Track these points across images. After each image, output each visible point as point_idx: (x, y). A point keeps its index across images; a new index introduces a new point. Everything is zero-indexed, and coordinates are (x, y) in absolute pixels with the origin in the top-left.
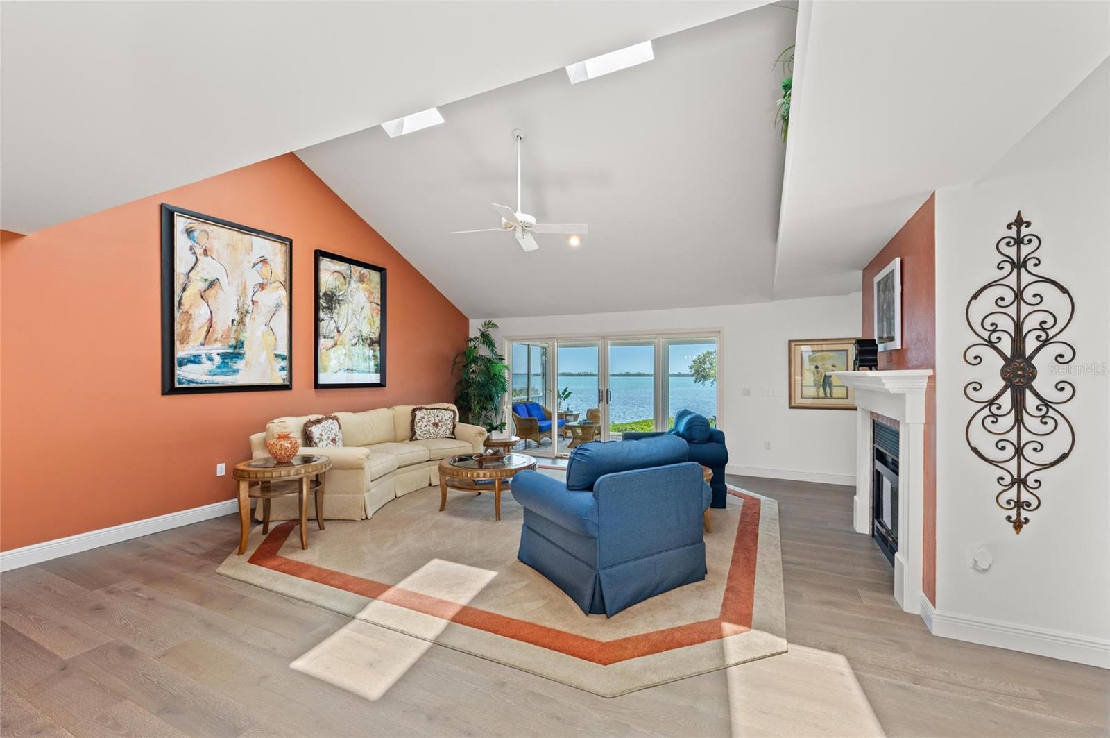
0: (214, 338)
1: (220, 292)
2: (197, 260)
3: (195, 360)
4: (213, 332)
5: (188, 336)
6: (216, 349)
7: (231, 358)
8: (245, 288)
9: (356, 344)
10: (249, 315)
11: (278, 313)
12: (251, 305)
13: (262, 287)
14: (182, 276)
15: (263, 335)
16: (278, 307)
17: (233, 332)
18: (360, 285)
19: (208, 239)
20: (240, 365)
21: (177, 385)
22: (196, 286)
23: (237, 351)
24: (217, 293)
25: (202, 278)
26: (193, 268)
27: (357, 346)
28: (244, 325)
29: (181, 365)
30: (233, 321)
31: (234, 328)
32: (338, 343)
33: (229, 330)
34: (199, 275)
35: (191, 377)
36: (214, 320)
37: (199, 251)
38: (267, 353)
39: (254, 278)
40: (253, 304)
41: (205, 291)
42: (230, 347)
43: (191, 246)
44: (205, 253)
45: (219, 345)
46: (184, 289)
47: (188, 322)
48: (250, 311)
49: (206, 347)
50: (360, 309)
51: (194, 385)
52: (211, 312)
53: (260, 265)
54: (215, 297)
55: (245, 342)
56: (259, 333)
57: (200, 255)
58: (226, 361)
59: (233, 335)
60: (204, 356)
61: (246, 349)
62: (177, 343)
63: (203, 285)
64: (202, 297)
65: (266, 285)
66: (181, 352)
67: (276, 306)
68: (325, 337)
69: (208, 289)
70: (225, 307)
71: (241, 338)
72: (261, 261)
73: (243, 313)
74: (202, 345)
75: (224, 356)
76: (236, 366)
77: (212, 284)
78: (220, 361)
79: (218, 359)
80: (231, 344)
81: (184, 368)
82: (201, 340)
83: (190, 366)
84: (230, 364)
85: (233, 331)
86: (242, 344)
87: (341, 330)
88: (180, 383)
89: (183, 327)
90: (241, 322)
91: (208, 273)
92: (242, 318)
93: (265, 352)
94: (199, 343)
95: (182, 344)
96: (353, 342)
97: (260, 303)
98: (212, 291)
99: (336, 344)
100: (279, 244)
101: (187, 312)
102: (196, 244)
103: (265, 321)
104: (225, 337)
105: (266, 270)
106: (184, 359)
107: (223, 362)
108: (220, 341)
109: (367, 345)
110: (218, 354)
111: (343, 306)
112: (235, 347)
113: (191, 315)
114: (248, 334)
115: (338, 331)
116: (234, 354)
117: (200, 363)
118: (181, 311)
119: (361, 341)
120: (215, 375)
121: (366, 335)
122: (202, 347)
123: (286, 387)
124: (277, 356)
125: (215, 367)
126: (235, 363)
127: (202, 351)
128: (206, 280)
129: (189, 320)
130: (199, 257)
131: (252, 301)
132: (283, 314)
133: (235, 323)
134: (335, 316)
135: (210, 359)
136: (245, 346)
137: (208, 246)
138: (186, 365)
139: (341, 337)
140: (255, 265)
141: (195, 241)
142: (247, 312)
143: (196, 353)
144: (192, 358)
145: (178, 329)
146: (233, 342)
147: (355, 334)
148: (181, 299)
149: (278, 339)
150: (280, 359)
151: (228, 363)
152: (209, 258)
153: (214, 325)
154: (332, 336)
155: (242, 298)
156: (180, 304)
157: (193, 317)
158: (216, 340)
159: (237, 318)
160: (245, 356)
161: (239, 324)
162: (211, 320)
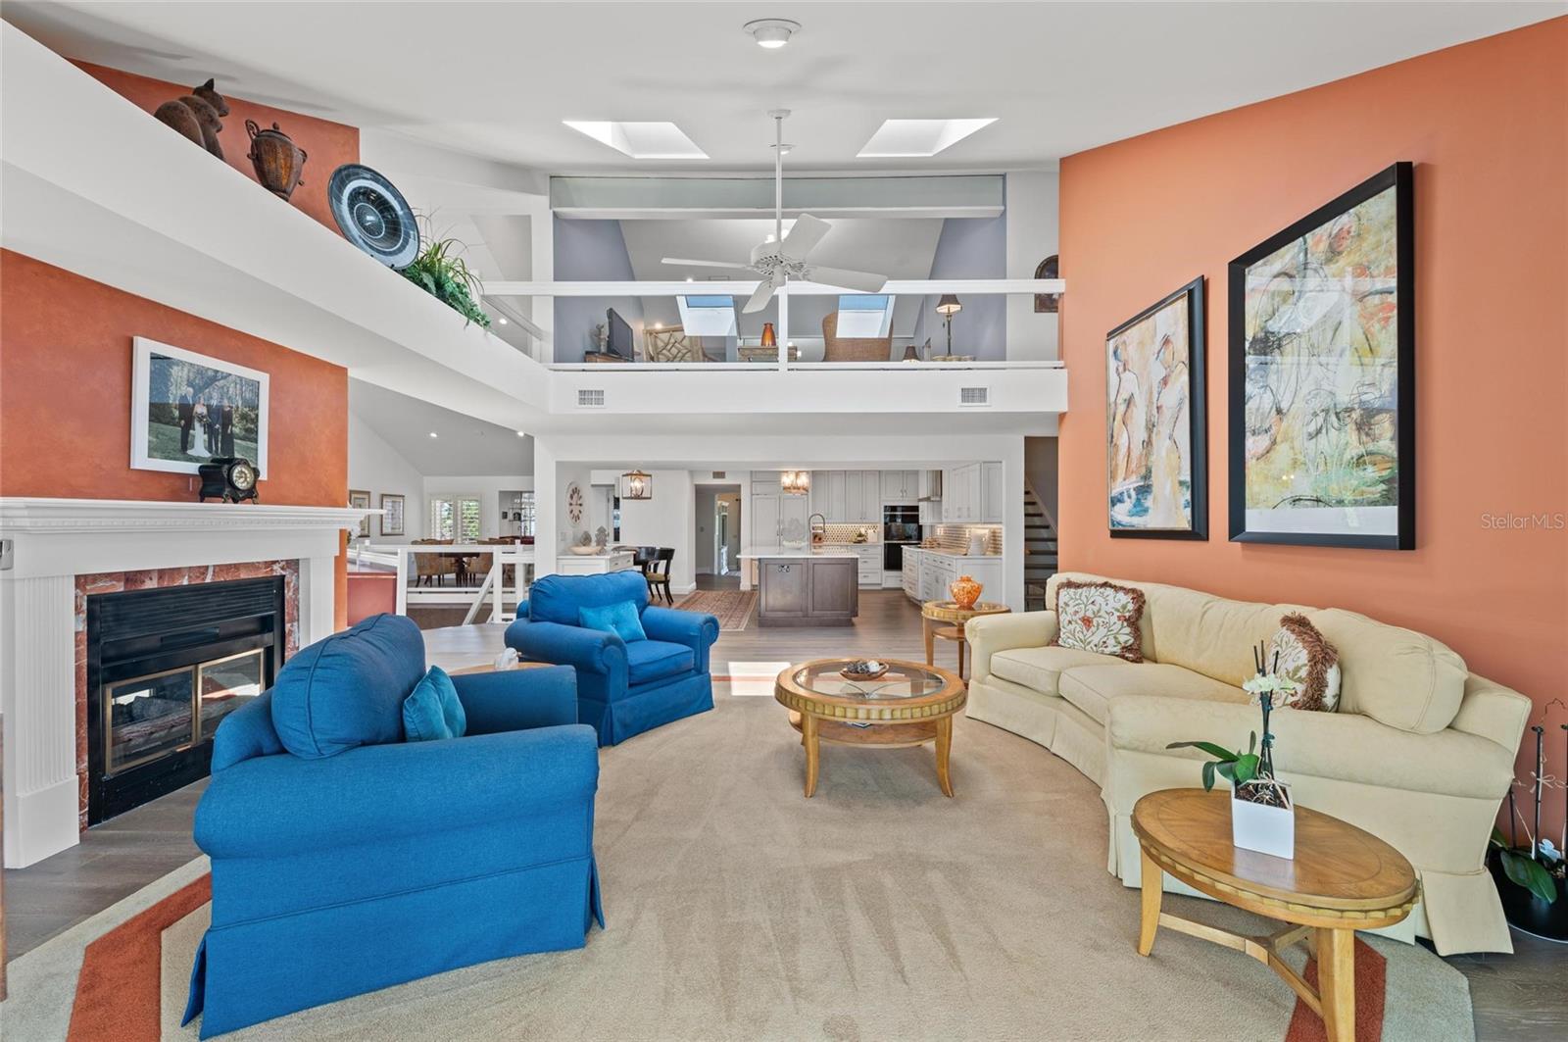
0: (1131, 469)
1: (1134, 408)
2: (1120, 381)
3: (1120, 499)
4: (1131, 462)
5: (1117, 472)
6: (1134, 482)
7: (1143, 493)
8: (1151, 393)
9: (1319, 432)
10: (1155, 429)
11: (1181, 415)
12: (1158, 415)
13: (1165, 381)
15: (1167, 454)
16: (1181, 404)
17: (1143, 458)
18: (1333, 268)
19: (1126, 350)
20: (1149, 501)
21: (1112, 528)
22: (1121, 412)
24: (1132, 412)
26: (1118, 391)
27: (1322, 437)
28: (1151, 445)
29: (1112, 505)
30: (1143, 442)
31: (1145, 452)
32: (1278, 440)
33: (1141, 454)
34: (1122, 397)
35: (1118, 518)
36: (1131, 446)
37: (1121, 369)
38: (1172, 481)
40: (1160, 412)
41: (1124, 414)
44: (1125, 368)
45: (1134, 478)
46: (1114, 420)
47: (1115, 455)
48: (1158, 423)
49: (1127, 482)
50: (1330, 335)
51: (1121, 528)
52: (1128, 438)
53: (1164, 349)
54: (1130, 418)
55: (1153, 470)
56: (1164, 453)
57: (1122, 372)
59: (1144, 461)
61: (1154, 478)
62: (1111, 481)
63: (1123, 408)
64: (1122, 423)
65: (1171, 375)
66: (1114, 490)
67: (1179, 404)
68: (1254, 433)
69: (1125, 411)
72: (1164, 344)
73: (1151, 427)
75: (1139, 491)
77: (1129, 402)
78: (1136, 497)
79: (1133, 496)
80: (1144, 474)
81: (1115, 508)
82: (1123, 475)
83: (1118, 506)
85: (1144, 455)
86: (1151, 472)
87: (1284, 406)
88: (1113, 525)
89: (1115, 462)
91: (1127, 390)
93: (1169, 480)
94: (1123, 479)
95: (1114, 481)
96: (1312, 428)
97: (1165, 407)
98: (1130, 412)
99: (1274, 443)
100: (1180, 301)
101: (1115, 445)
102: (1119, 363)
103: (1168, 432)
104: (1140, 466)
105: (1167, 354)
107: (1138, 499)
108: (1135, 472)
109: (1351, 428)
111: (1288, 349)
113: (1118, 447)
114: (1155, 457)
115: (1279, 411)
117: (1123, 502)
118: (1111, 445)
119: (1333, 418)
120: (1133, 516)
121: (1346, 399)
122: (1124, 482)
124: (1181, 483)
125: (1133, 506)
128: (1124, 401)
129: (1117, 452)
130: (1121, 376)
131: (1158, 407)
132: (1186, 413)
133: (1145, 444)
134: (1272, 379)
135: (1129, 497)
136: (1154, 475)
137: (1126, 357)
138: (1115, 505)
139: (1284, 424)
140: (1158, 353)
141: (1118, 359)
142: (1154, 426)
145: (1111, 465)
146: (1143, 471)
147: (1317, 404)
148: (1112, 432)
149: (1181, 456)
152: (1127, 372)
153: (1131, 454)
154: (1267, 426)
156: (1112, 438)
158: (1132, 472)
160: (1154, 489)
161: (1147, 444)
162: (1129, 448)
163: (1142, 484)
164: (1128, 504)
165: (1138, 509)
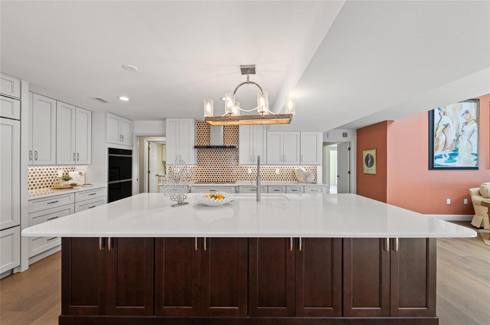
0: (447, 148)
1: (449, 129)
2: (441, 118)
3: (440, 157)
4: (447, 145)
5: (438, 148)
6: (448, 152)
7: (453, 156)
8: (459, 125)
10: (460, 137)
11: (473, 134)
12: (461, 133)
13: (466, 123)
14: (436, 125)
15: (466, 145)
16: (473, 131)
19: (445, 108)
20: (457, 158)
21: (434, 167)
22: (441, 127)
23: (455, 152)
24: (448, 129)
25: (443, 124)
26: (440, 121)
28: (459, 141)
29: (435, 159)
30: (454, 140)
31: (455, 143)
33: (453, 144)
34: (442, 123)
35: (439, 163)
36: (447, 140)
37: (442, 114)
39: (463, 120)
40: (462, 132)
41: (444, 129)
42: (453, 151)
43: (439, 113)
44: (444, 114)
45: (448, 150)
46: (437, 130)
47: (438, 142)
48: (461, 135)
51: (440, 167)
52: (446, 137)
53: (465, 114)
54: (448, 131)
55: (459, 149)
56: (465, 144)
57: (442, 115)
58: (451, 157)
59: (454, 146)
60: (443, 155)
61: (459, 151)
62: (435, 150)
63: (443, 127)
64: (443, 132)
65: (468, 122)
66: (436, 154)
67: (472, 131)
69: (445, 128)
70: (451, 135)
71: (457, 147)
72: (466, 112)
73: (458, 136)
74: (443, 151)
75: (451, 155)
76: (455, 159)
77: (446, 126)
78: (449, 157)
79: (448, 156)
80: (453, 150)
81: (437, 160)
82: (442, 149)
83: (439, 159)
84: (453, 158)
85: (454, 144)
86: (458, 149)
88: (435, 166)
89: (436, 144)
90: (457, 140)
91: (445, 122)
92: (458, 139)
93: (467, 153)
94: (442, 150)
95: (436, 151)
97: (465, 131)
98: (447, 129)
100: (474, 103)
101: (438, 138)
102: (441, 112)
103: (467, 138)
104: (451, 147)
105: (468, 116)
106: (436, 156)
107: (450, 157)
108: (449, 149)
110: (448, 154)
112: (455, 151)
113: (439, 139)
114: (460, 145)
116: (454, 154)
117: (442, 158)
118: (436, 138)
120: (447, 163)
122: (443, 152)
123: (476, 168)
124: (472, 154)
125: (447, 159)
126: (455, 157)
127: (443, 153)
128: (444, 125)
129: (439, 141)
130: (442, 116)
131: (462, 130)
132: (475, 135)
133: (455, 140)
135: (446, 156)
136: (459, 150)
137: (445, 111)
138: (437, 159)
140: (463, 114)
141: (440, 110)
142: (460, 135)
143: (440, 154)
144: (439, 156)
145: (435, 145)
146: (454, 149)
148: (436, 134)
149: (473, 146)
150: (474, 156)
151: (452, 158)
152: (446, 116)
153: (447, 142)
155: (458, 130)
156: (435, 136)
157: (440, 140)
158: (448, 148)
159: (456, 138)
160: (459, 155)
161: (456, 141)
162: (446, 140)
163: (453, 153)
164: (444, 159)
165: (451, 160)
